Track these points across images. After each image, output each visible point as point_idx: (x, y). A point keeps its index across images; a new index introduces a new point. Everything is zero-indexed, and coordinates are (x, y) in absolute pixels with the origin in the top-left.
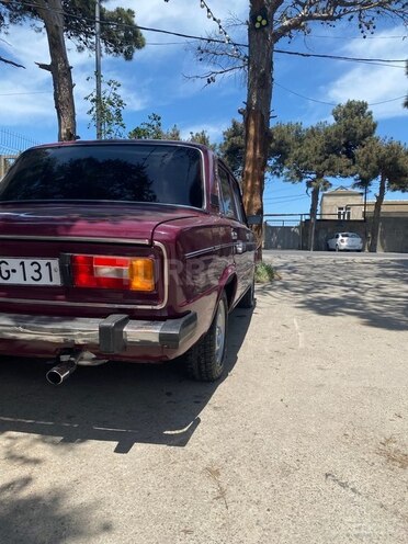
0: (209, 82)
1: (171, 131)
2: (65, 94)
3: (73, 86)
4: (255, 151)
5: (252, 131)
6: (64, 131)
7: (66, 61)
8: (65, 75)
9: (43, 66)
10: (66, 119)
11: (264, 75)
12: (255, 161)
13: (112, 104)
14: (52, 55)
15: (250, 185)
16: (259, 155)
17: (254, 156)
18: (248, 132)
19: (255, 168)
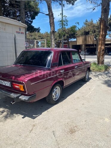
0: (93, 10)
2: (52, 21)
3: (54, 19)
4: (103, 33)
5: (102, 26)
6: (52, 31)
7: (52, 12)
8: (52, 16)
9: (47, 15)
10: (52, 28)
11: (105, 9)
12: (102, 35)
13: (65, 22)
14: (49, 11)
15: (101, 42)
16: (104, 34)
17: (102, 34)
18: (100, 26)
19: (102, 37)
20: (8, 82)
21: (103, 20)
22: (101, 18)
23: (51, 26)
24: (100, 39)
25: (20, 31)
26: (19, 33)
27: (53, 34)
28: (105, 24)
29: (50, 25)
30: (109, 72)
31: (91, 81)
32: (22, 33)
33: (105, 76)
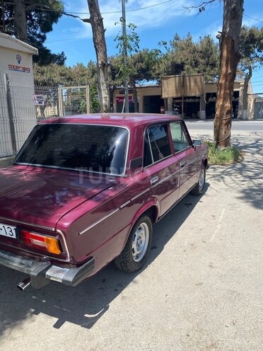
0: (200, 11)
1: (186, 38)
2: (99, 38)
3: (104, 31)
4: (227, 68)
6: (100, 62)
7: (99, 15)
8: (99, 25)
9: (85, 21)
10: (101, 54)
11: (234, 9)
12: (226, 76)
13: (132, 39)
14: (91, 12)
15: (222, 93)
16: (229, 71)
17: (227, 71)
18: (222, 53)
19: (226, 81)
20: (6, 226)
21: (229, 37)
22: (223, 33)
23: (96, 50)
24: (221, 85)
25: (19, 65)
26: (16, 69)
27: (103, 70)
28: (233, 47)
29: (95, 47)
30: (244, 166)
31: (209, 192)
32: (25, 70)
33: (239, 176)
